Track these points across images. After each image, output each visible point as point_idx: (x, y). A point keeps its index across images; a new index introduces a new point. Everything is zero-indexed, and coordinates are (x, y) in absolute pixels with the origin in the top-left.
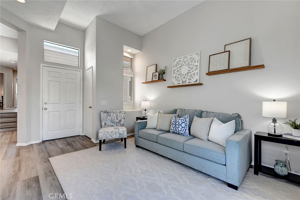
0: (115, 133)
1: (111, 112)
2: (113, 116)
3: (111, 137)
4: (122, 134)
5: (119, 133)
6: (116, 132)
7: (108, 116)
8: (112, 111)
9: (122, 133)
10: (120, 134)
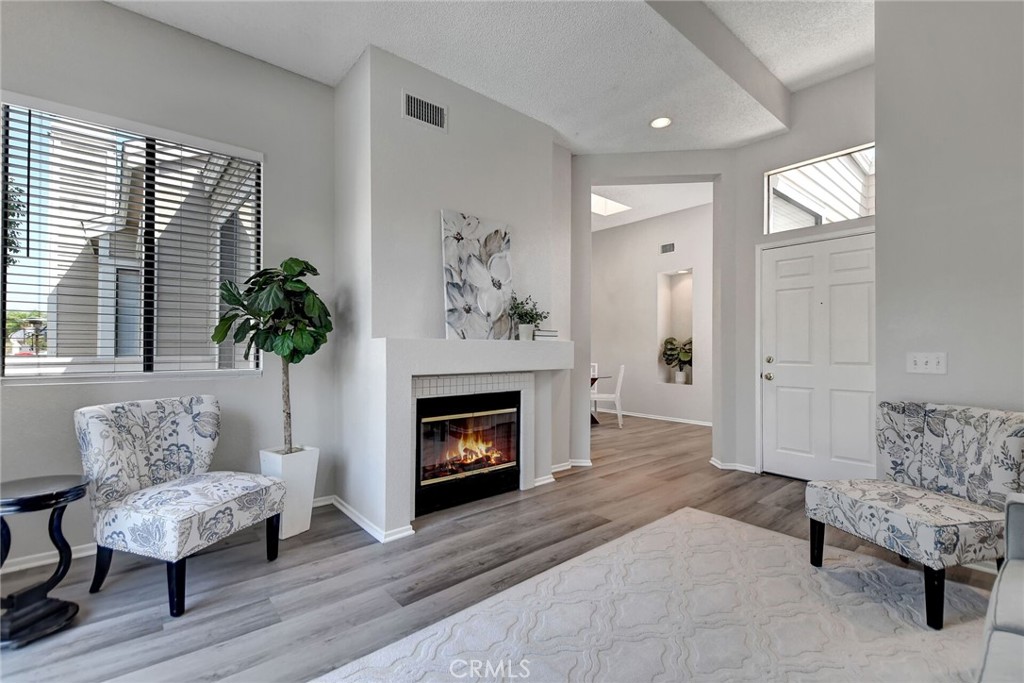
0: (867, 512)
1: (947, 414)
2: (958, 439)
3: (853, 526)
4: (903, 536)
5: (887, 520)
6: (873, 511)
7: (926, 430)
8: (959, 408)
9: (906, 530)
10: (892, 529)
